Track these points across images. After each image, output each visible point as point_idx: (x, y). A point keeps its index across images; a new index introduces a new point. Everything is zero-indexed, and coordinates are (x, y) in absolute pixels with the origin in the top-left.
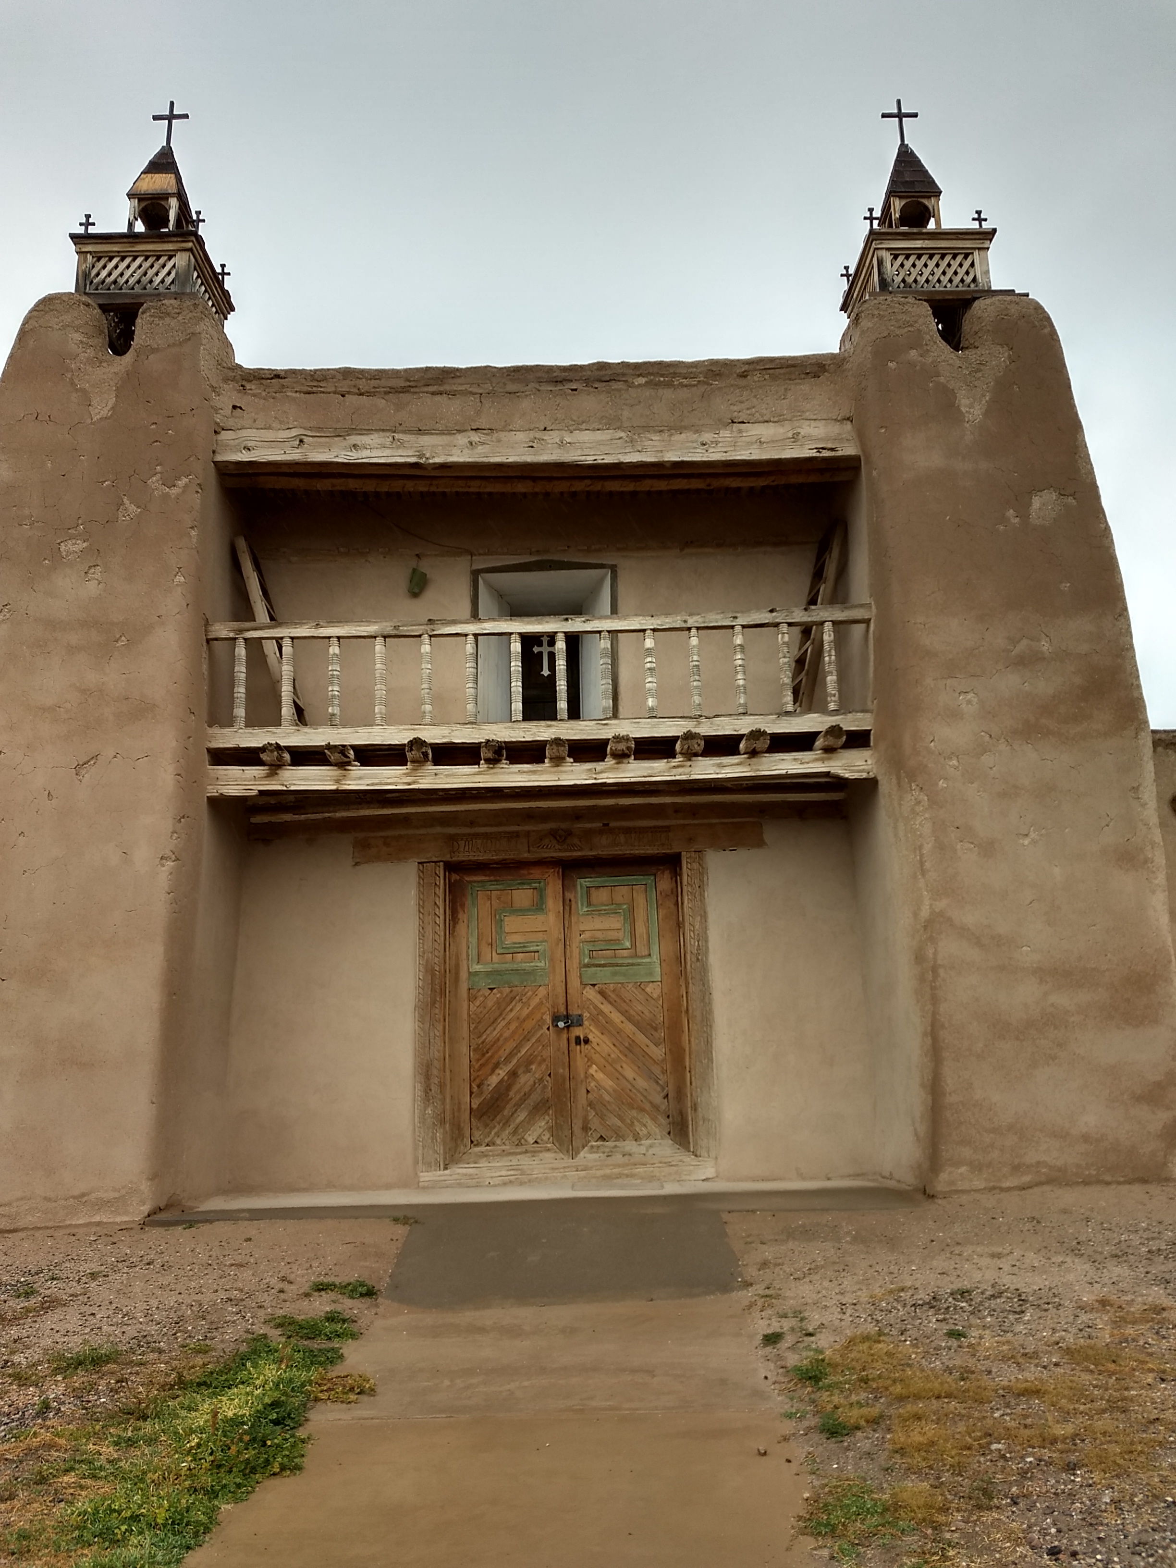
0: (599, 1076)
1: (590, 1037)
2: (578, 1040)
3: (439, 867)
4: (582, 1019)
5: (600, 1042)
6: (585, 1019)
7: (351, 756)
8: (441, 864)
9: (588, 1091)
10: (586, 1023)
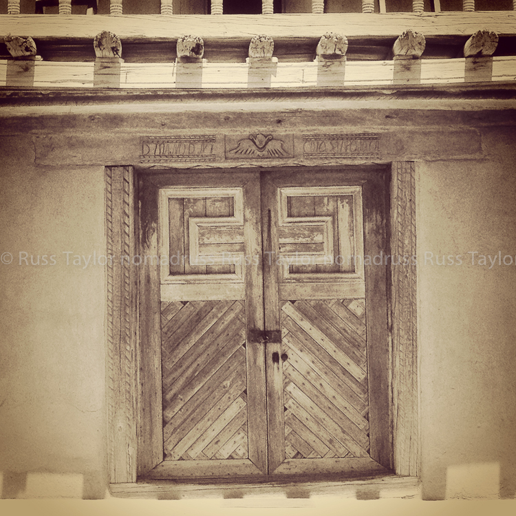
0: (297, 394)
1: (289, 354)
2: (276, 357)
3: (128, 171)
4: (280, 336)
5: (299, 359)
6: (283, 335)
7: (33, 50)
8: (130, 168)
9: (286, 409)
10: (285, 340)
